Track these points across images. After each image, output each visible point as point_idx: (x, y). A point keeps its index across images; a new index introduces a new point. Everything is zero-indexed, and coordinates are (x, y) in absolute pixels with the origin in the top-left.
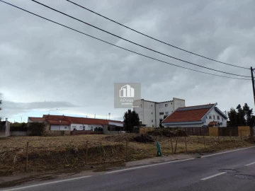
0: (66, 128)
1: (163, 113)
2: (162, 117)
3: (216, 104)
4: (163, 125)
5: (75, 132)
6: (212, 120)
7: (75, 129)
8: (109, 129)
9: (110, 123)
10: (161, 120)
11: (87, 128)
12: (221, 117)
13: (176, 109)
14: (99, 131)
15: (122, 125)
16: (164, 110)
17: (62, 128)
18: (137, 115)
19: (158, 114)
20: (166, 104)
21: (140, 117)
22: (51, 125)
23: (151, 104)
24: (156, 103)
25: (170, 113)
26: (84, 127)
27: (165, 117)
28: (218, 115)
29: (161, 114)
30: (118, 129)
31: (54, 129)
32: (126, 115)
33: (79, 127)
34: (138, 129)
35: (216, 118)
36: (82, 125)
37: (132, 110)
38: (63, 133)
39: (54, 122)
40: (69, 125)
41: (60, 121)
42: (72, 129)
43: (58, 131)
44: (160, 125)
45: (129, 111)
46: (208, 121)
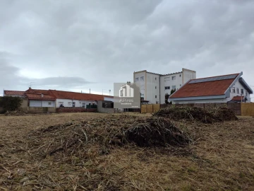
0: (50, 104)
1: (169, 88)
2: (169, 92)
3: (242, 73)
4: (169, 101)
5: (61, 109)
6: (236, 95)
7: (61, 106)
8: (104, 106)
9: (106, 99)
10: (167, 97)
11: (78, 104)
12: (245, 91)
13: (185, 82)
14: (93, 108)
16: (170, 83)
17: (45, 105)
19: (163, 88)
20: (173, 76)
22: (30, 100)
23: (155, 76)
24: (160, 75)
25: (178, 87)
26: (74, 103)
27: (172, 92)
28: (242, 88)
29: (166, 88)
31: (34, 105)
33: (67, 103)
35: (240, 91)
36: (70, 101)
38: (46, 110)
39: (35, 96)
40: (54, 100)
41: (42, 96)
42: (58, 106)
43: (39, 108)
44: (166, 102)
46: (232, 95)
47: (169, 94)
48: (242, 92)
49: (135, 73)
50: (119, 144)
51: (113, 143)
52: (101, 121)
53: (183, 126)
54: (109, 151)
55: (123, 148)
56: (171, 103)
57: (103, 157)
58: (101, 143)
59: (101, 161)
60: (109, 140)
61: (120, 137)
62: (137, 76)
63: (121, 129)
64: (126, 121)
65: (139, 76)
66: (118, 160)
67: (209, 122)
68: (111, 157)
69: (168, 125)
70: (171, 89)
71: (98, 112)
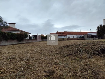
0: (65, 37)
5: (69, 39)
7: (69, 37)
8: (87, 37)
9: (88, 34)
11: (76, 36)
14: (82, 38)
15: (96, 34)
17: (63, 37)
26: (74, 36)
30: (93, 36)
32: (98, 28)
33: (71, 36)
36: (72, 35)
38: (63, 39)
40: (66, 35)
41: (62, 34)
42: (68, 37)
43: (61, 39)
45: (101, 25)
50: (97, 54)
51: (94, 54)
52: (88, 44)
54: (92, 57)
55: (99, 56)
57: (90, 59)
58: (88, 53)
59: (89, 61)
60: (92, 52)
61: (97, 51)
63: (98, 48)
64: (100, 44)
66: (97, 61)
68: (93, 60)
71: (85, 40)
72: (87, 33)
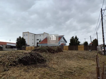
1: (38, 40)
2: (38, 41)
3: (64, 35)
4: (38, 45)
6: (62, 43)
8: (6, 47)
10: (38, 43)
13: (45, 38)
15: (15, 45)
16: (39, 38)
18: (25, 40)
20: (40, 35)
21: (26, 41)
23: (33, 35)
24: (35, 34)
25: (42, 40)
27: (40, 41)
28: (64, 40)
29: (37, 40)
30: (12, 47)
32: (18, 39)
34: (25, 47)
37: (22, 37)
44: (37, 45)
45: (20, 37)
46: (61, 43)
47: (38, 42)
48: (64, 42)
49: (23, 33)
50: (14, 65)
51: (11, 65)
52: (5, 55)
53: (44, 55)
54: (8, 69)
55: (16, 67)
56: (39, 46)
57: (5, 73)
58: (4, 66)
59: (4, 75)
60: (9, 64)
61: (14, 62)
62: (24, 34)
63: (16, 58)
64: (18, 54)
65: (25, 34)
66: (13, 73)
67: (53, 53)
68: (10, 72)
69: (38, 55)
70: (39, 40)
71: (3, 50)
72: (6, 43)
